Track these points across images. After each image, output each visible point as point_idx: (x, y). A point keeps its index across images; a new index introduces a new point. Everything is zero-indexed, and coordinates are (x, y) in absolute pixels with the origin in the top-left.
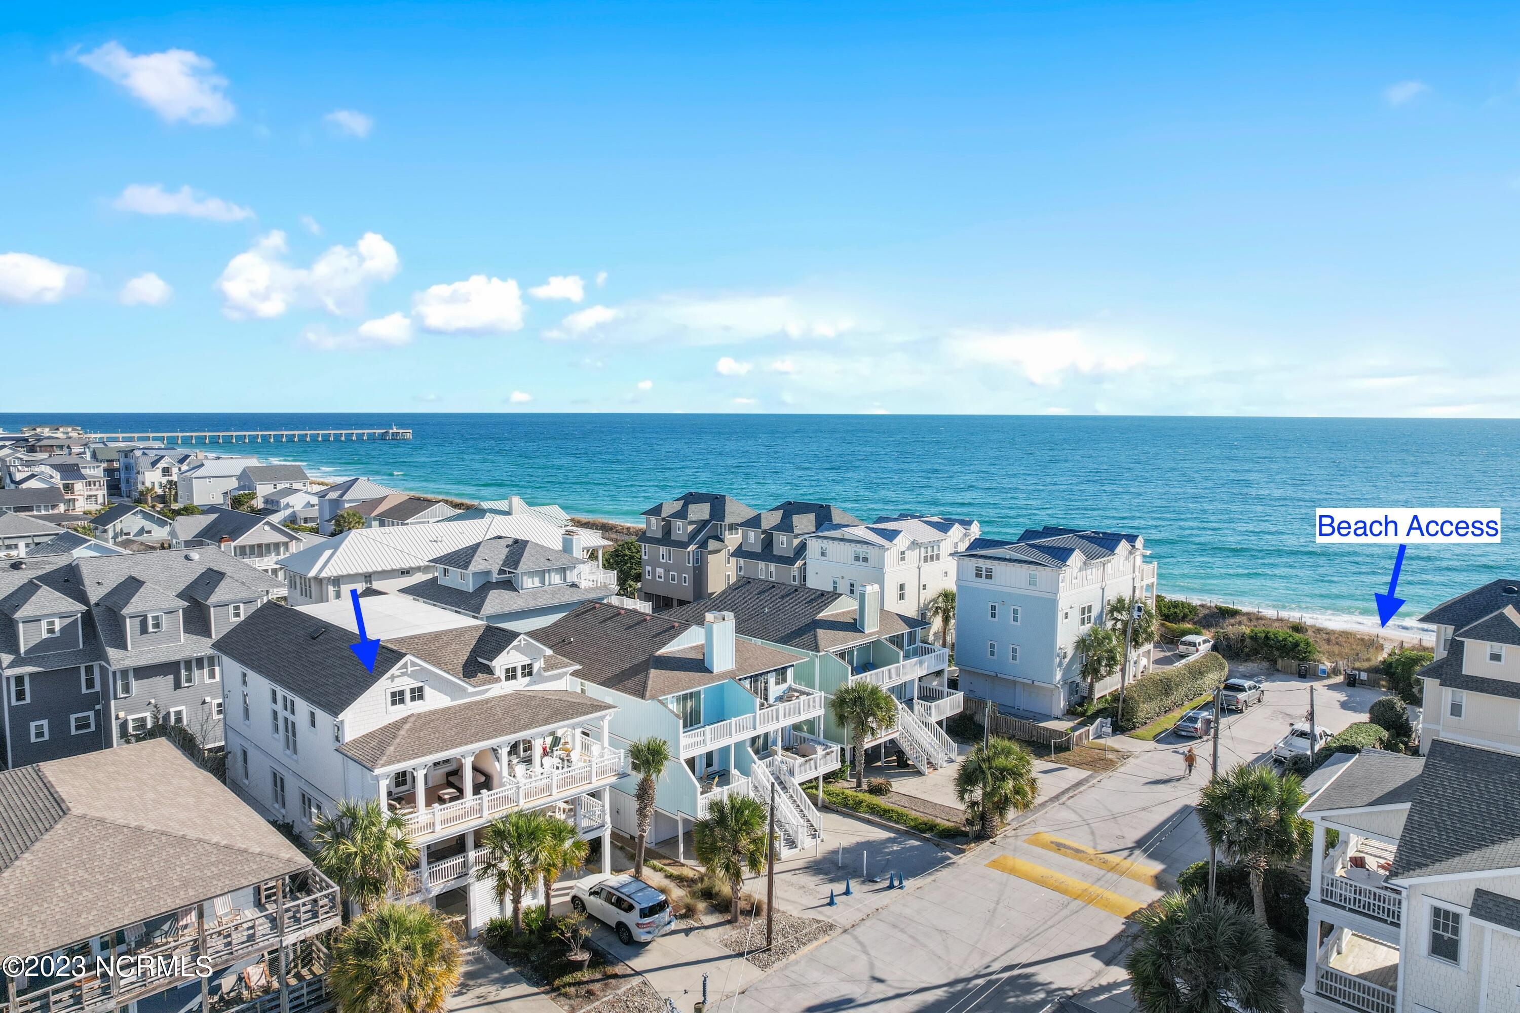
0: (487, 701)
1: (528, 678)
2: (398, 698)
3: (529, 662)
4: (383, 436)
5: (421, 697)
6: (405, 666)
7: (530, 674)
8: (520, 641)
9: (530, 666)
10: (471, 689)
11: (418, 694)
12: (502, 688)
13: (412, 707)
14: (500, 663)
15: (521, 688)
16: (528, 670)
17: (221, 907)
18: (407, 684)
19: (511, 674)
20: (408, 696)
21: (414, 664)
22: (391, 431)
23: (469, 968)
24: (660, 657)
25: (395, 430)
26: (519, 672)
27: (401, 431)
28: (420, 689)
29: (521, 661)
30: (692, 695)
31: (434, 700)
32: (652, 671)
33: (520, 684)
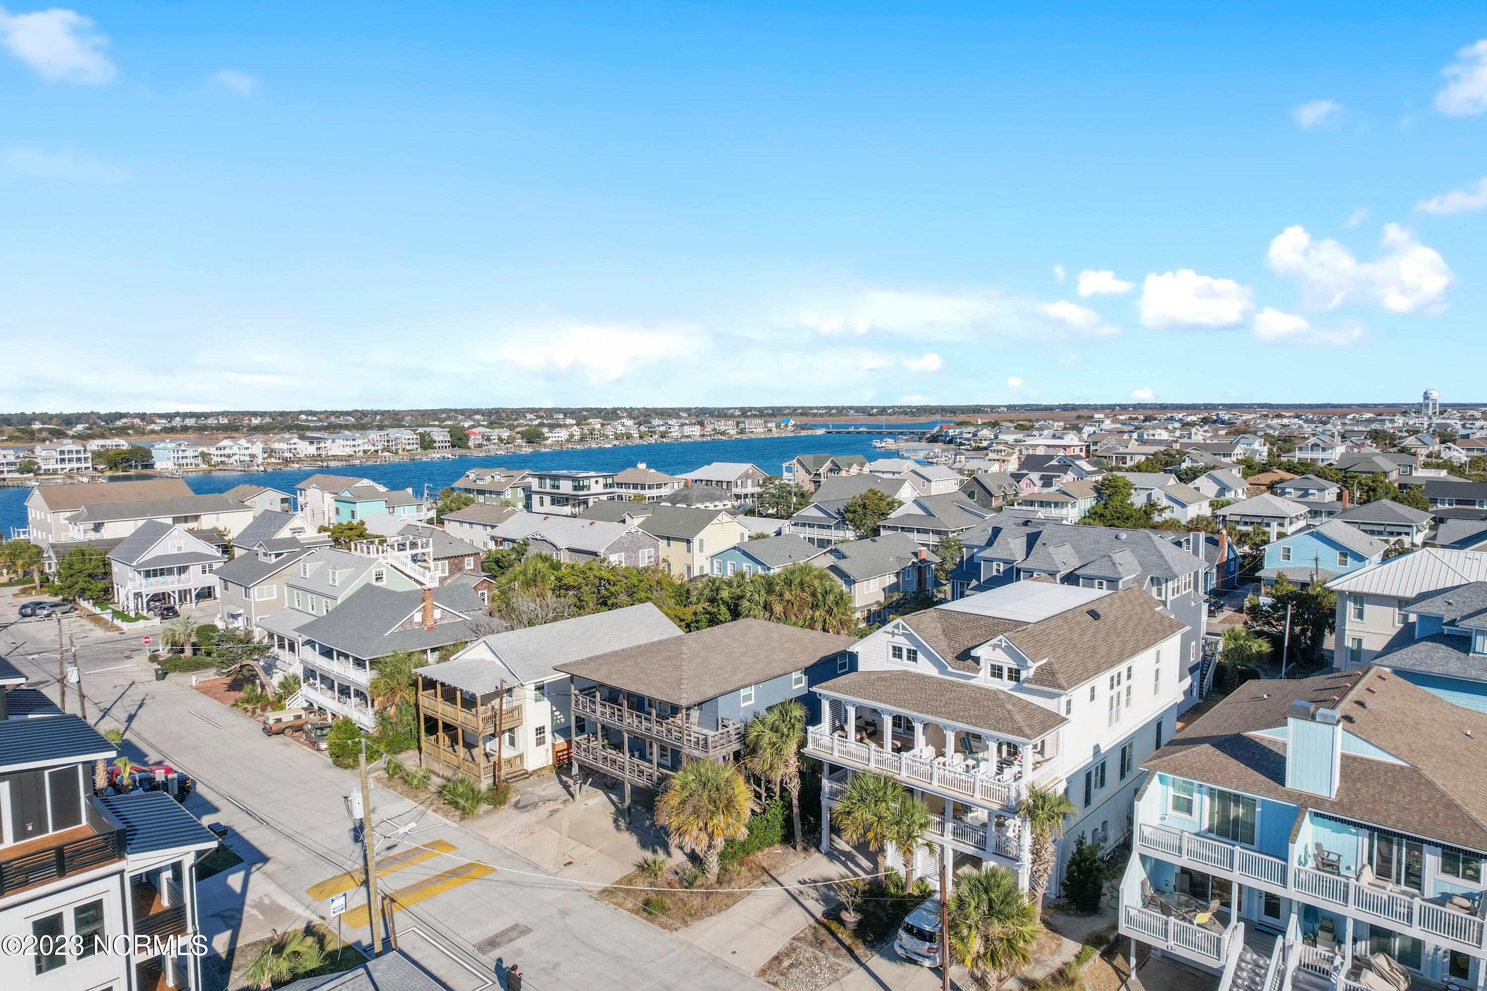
1: (1014, 683)
2: (896, 652)
3: (1016, 667)
5: (914, 659)
6: (898, 627)
7: (1017, 679)
8: (1000, 641)
9: (1018, 672)
10: (950, 669)
11: (912, 656)
12: (983, 679)
13: (904, 665)
14: (983, 655)
15: (1005, 689)
16: (1014, 675)
18: (905, 645)
19: (997, 671)
20: (905, 654)
21: (904, 628)
24: (1245, 738)
26: (1006, 673)
28: (915, 652)
29: (1007, 662)
30: (1237, 799)
31: (924, 667)
32: (1208, 745)
33: (1005, 685)
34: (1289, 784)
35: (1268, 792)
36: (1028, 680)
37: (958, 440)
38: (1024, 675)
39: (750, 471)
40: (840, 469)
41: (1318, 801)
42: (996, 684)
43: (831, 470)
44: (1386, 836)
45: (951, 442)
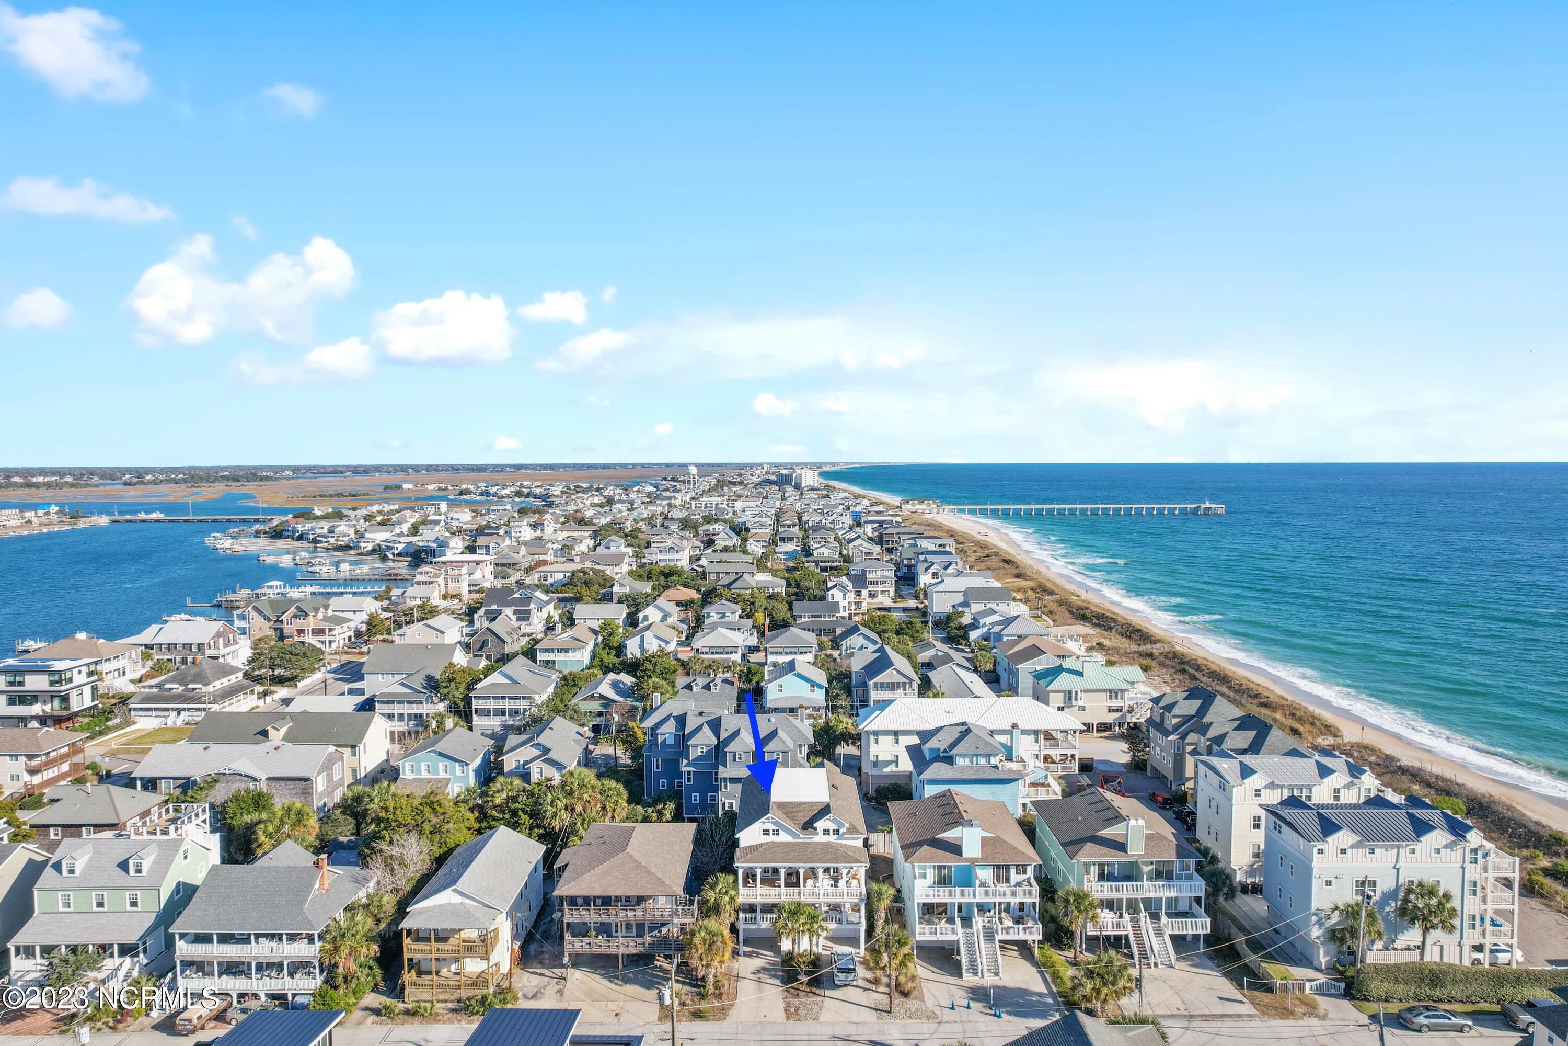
0: (810, 843)
1: (836, 836)
2: (766, 832)
3: (837, 828)
4: (1195, 512)
5: (778, 834)
6: (768, 818)
7: (838, 834)
8: (830, 816)
9: (838, 830)
10: (803, 836)
11: (776, 833)
12: (820, 838)
13: (772, 838)
14: (820, 825)
15: (829, 841)
16: (836, 832)
17: (661, 900)
18: (771, 827)
19: (827, 832)
20: (771, 832)
21: (773, 818)
22: (1203, 506)
23: (768, 966)
24: (937, 839)
25: (1207, 505)
26: (831, 832)
27: (1213, 506)
28: (778, 830)
29: (832, 826)
30: (944, 867)
31: (784, 837)
32: (925, 846)
33: (832, 838)
34: (964, 855)
35: (958, 861)
36: (844, 834)
37: (311, 537)
38: (841, 831)
39: (221, 629)
40: (307, 615)
41: (976, 860)
42: (826, 839)
43: (295, 616)
44: (998, 867)
45: (300, 538)
